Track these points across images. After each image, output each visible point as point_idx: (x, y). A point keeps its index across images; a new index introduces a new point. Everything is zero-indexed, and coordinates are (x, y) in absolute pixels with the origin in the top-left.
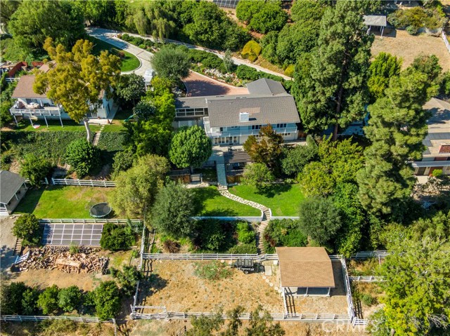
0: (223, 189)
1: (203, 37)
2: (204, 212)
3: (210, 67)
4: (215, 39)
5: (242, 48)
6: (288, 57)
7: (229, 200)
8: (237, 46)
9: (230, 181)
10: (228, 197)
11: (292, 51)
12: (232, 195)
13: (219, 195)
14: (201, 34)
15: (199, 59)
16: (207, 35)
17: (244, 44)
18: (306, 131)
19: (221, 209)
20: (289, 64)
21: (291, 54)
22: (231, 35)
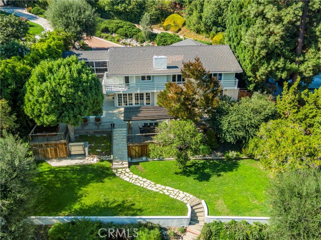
0: (121, 167)
1: (119, 7)
2: (77, 206)
3: (126, 36)
4: (133, 8)
5: (164, 21)
6: (215, 23)
7: (128, 186)
8: (158, 18)
9: (133, 153)
10: (127, 179)
11: (220, 15)
12: (135, 176)
13: (114, 175)
14: (118, 4)
15: (114, 29)
16: (124, 5)
17: (166, 18)
18: (251, 87)
19: (111, 200)
20: (217, 32)
21: (220, 18)
22: (151, 6)
